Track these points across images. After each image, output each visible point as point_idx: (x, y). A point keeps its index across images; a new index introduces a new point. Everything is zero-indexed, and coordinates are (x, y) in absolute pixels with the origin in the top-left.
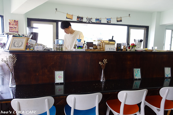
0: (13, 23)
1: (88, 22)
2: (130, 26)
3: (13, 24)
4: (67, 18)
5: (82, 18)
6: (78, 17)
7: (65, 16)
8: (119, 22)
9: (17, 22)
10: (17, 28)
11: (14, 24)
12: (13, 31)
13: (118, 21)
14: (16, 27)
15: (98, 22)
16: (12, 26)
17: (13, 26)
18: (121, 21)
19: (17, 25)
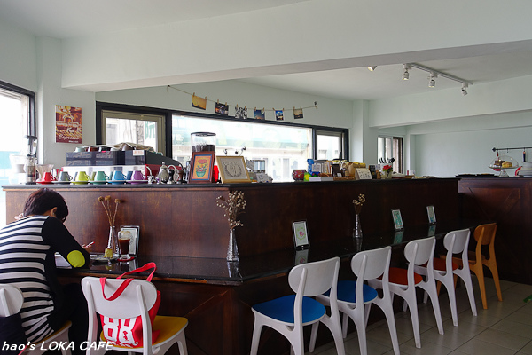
0: (66, 116)
1: (238, 117)
2: (318, 130)
3: (67, 119)
4: (193, 106)
5: (226, 108)
6: (218, 105)
7: (189, 100)
8: (297, 121)
9: (80, 112)
10: (78, 129)
11: (72, 118)
12: (66, 138)
13: (296, 117)
14: (76, 126)
15: (260, 118)
16: (63, 125)
17: (66, 125)
18: (301, 116)
19: (78, 120)
